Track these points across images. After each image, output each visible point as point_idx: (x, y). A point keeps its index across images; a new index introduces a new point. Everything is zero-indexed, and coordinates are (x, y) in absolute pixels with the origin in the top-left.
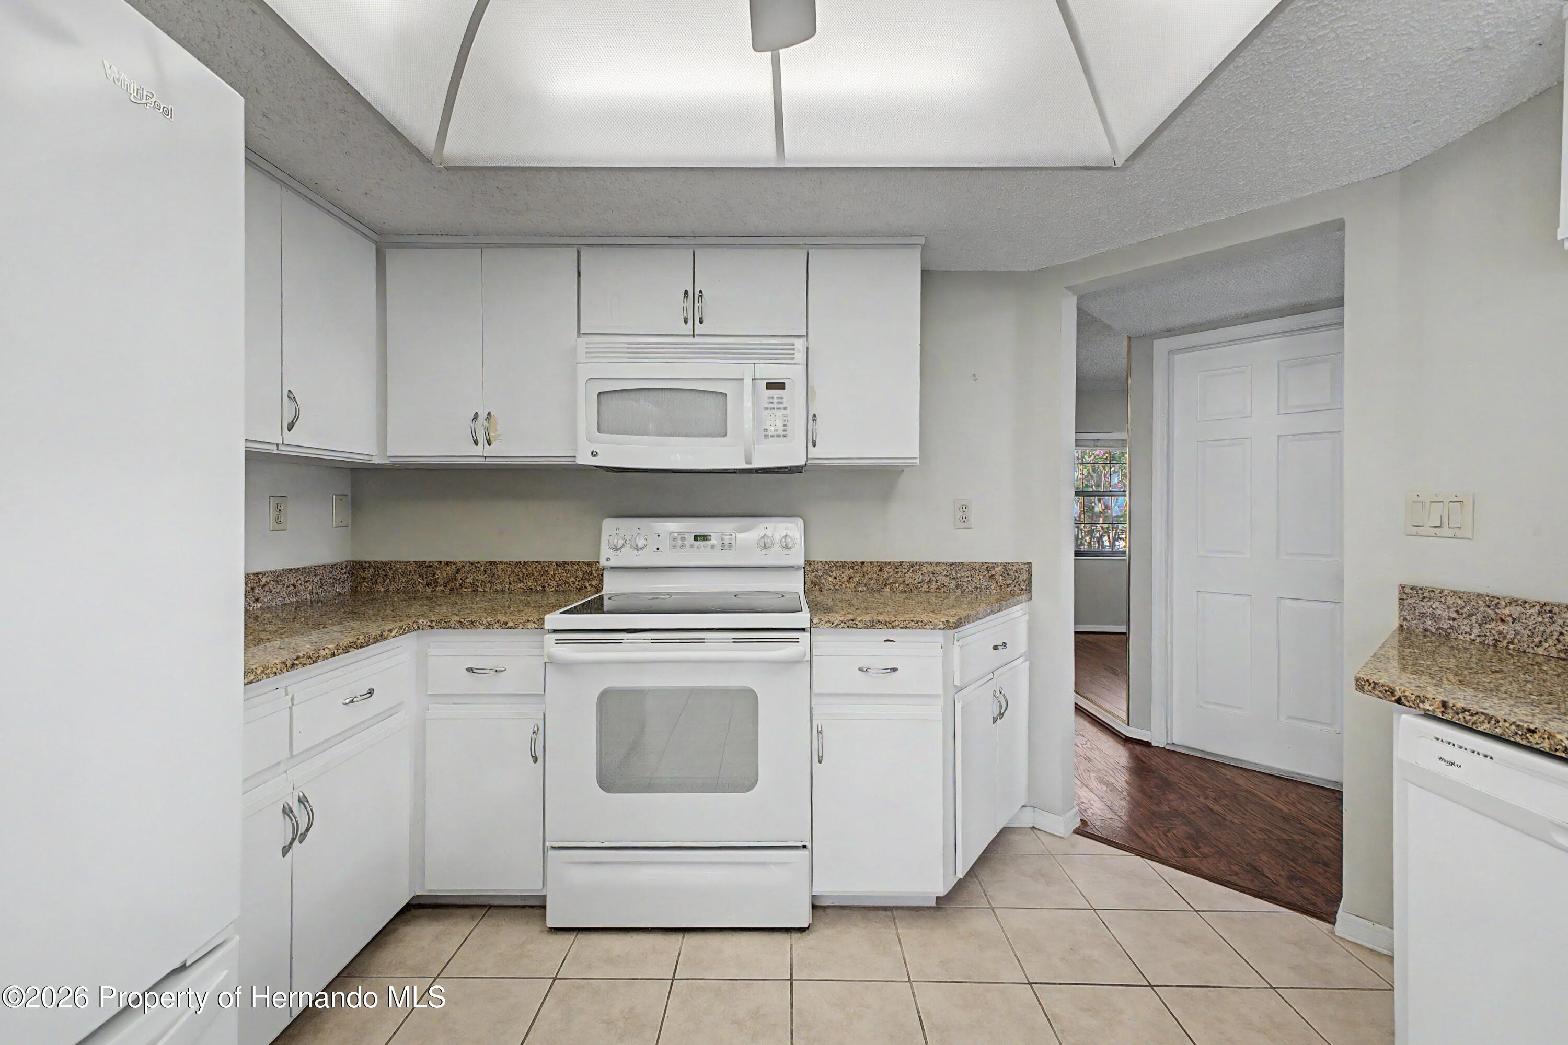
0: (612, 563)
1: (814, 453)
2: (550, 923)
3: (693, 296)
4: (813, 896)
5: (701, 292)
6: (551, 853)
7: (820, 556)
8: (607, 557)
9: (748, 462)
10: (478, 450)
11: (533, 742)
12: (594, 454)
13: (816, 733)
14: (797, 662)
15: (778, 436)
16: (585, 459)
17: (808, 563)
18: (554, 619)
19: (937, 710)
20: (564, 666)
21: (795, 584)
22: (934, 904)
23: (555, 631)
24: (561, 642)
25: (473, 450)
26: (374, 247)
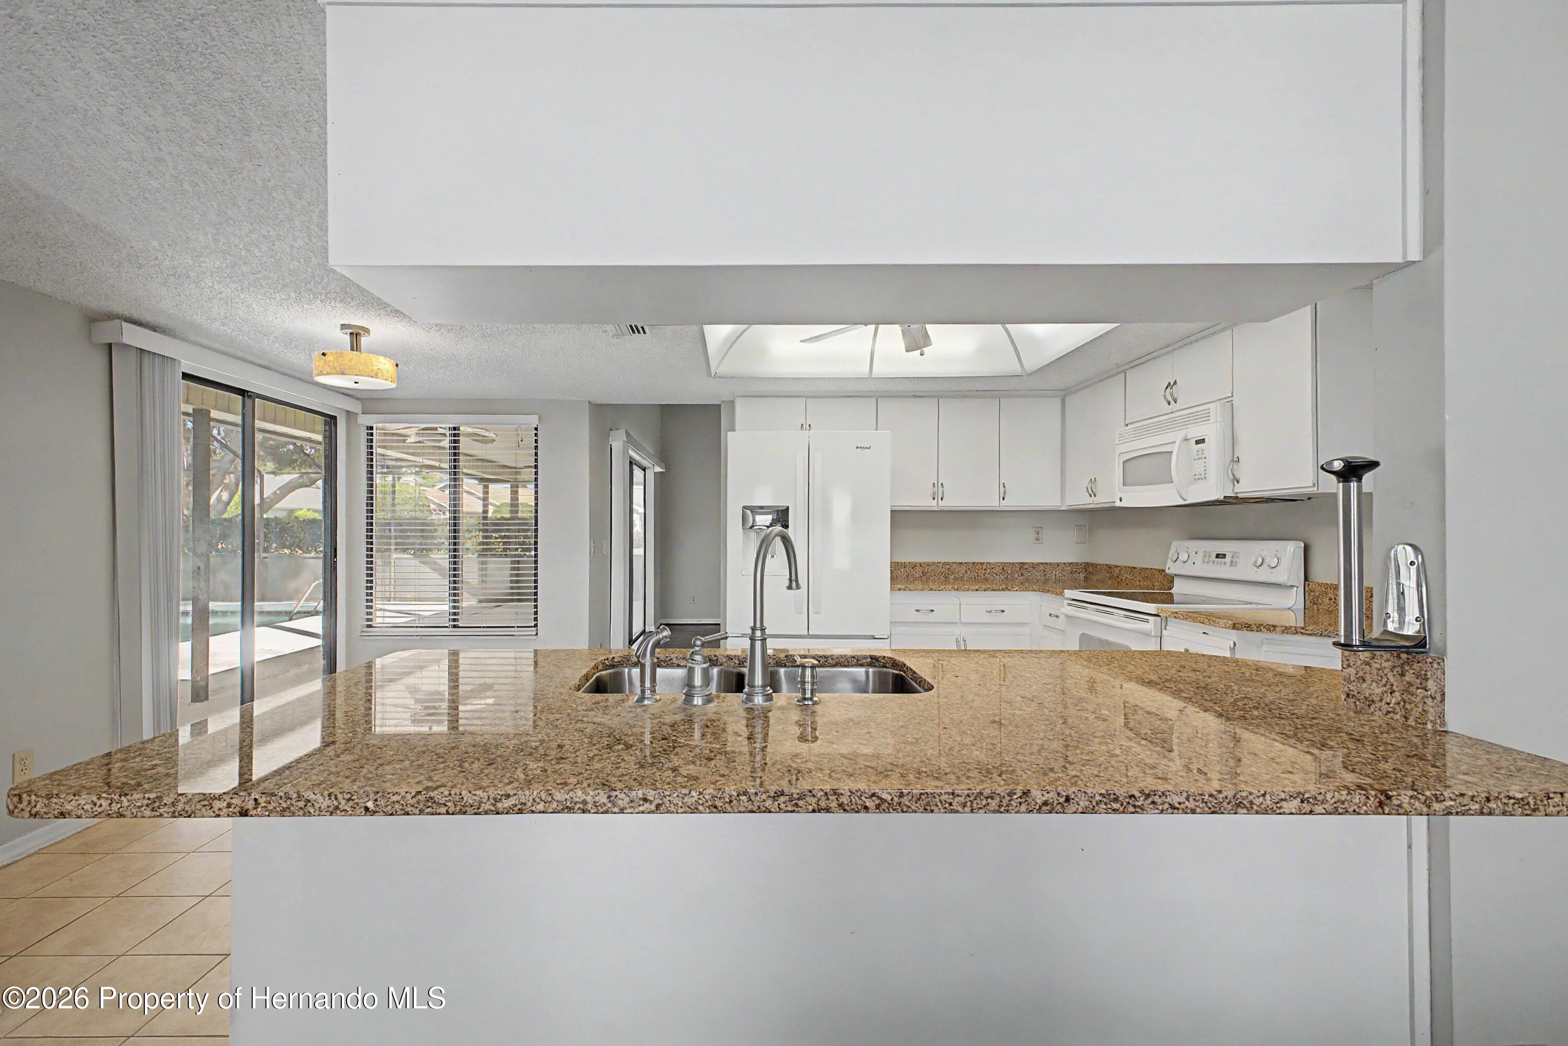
0: (1171, 571)
3: (1172, 386)
8: (1169, 566)
12: (1121, 500)
15: (1202, 479)
16: (1118, 503)
20: (1070, 618)
24: (1069, 605)
25: (1090, 500)
26: (1059, 399)
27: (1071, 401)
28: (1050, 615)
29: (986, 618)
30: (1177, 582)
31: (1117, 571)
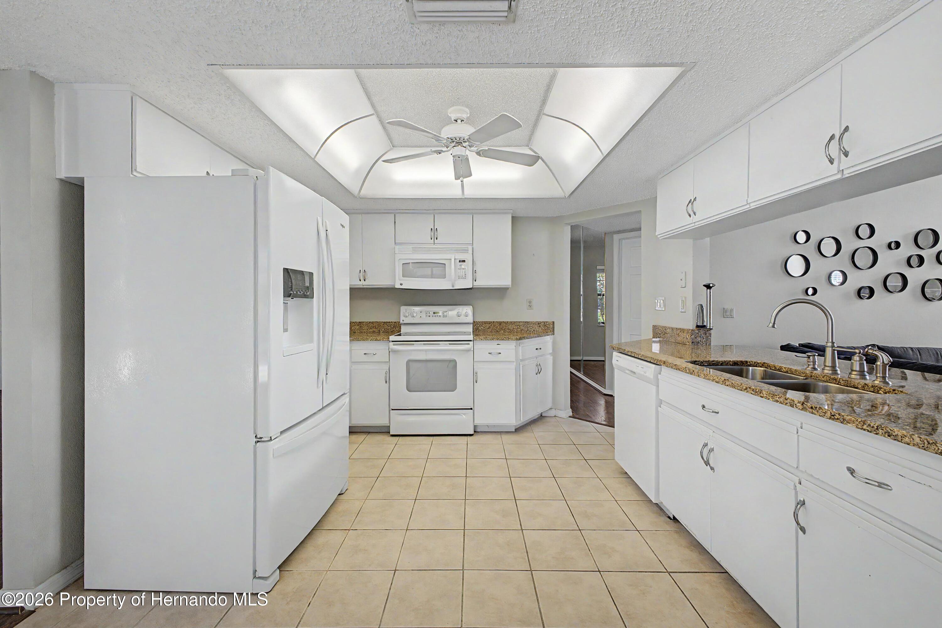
0: (405, 322)
1: (475, 283)
2: (391, 433)
3: (434, 230)
4: (475, 426)
5: (436, 229)
6: (391, 411)
7: (478, 319)
8: (403, 320)
9: (453, 286)
10: (361, 283)
11: (386, 377)
12: (401, 284)
13: (475, 374)
14: (468, 350)
15: (463, 278)
16: (398, 286)
17: (474, 322)
18: (392, 338)
19: (513, 366)
20: (395, 352)
21: (470, 329)
22: (514, 431)
23: (392, 341)
24: (395, 345)
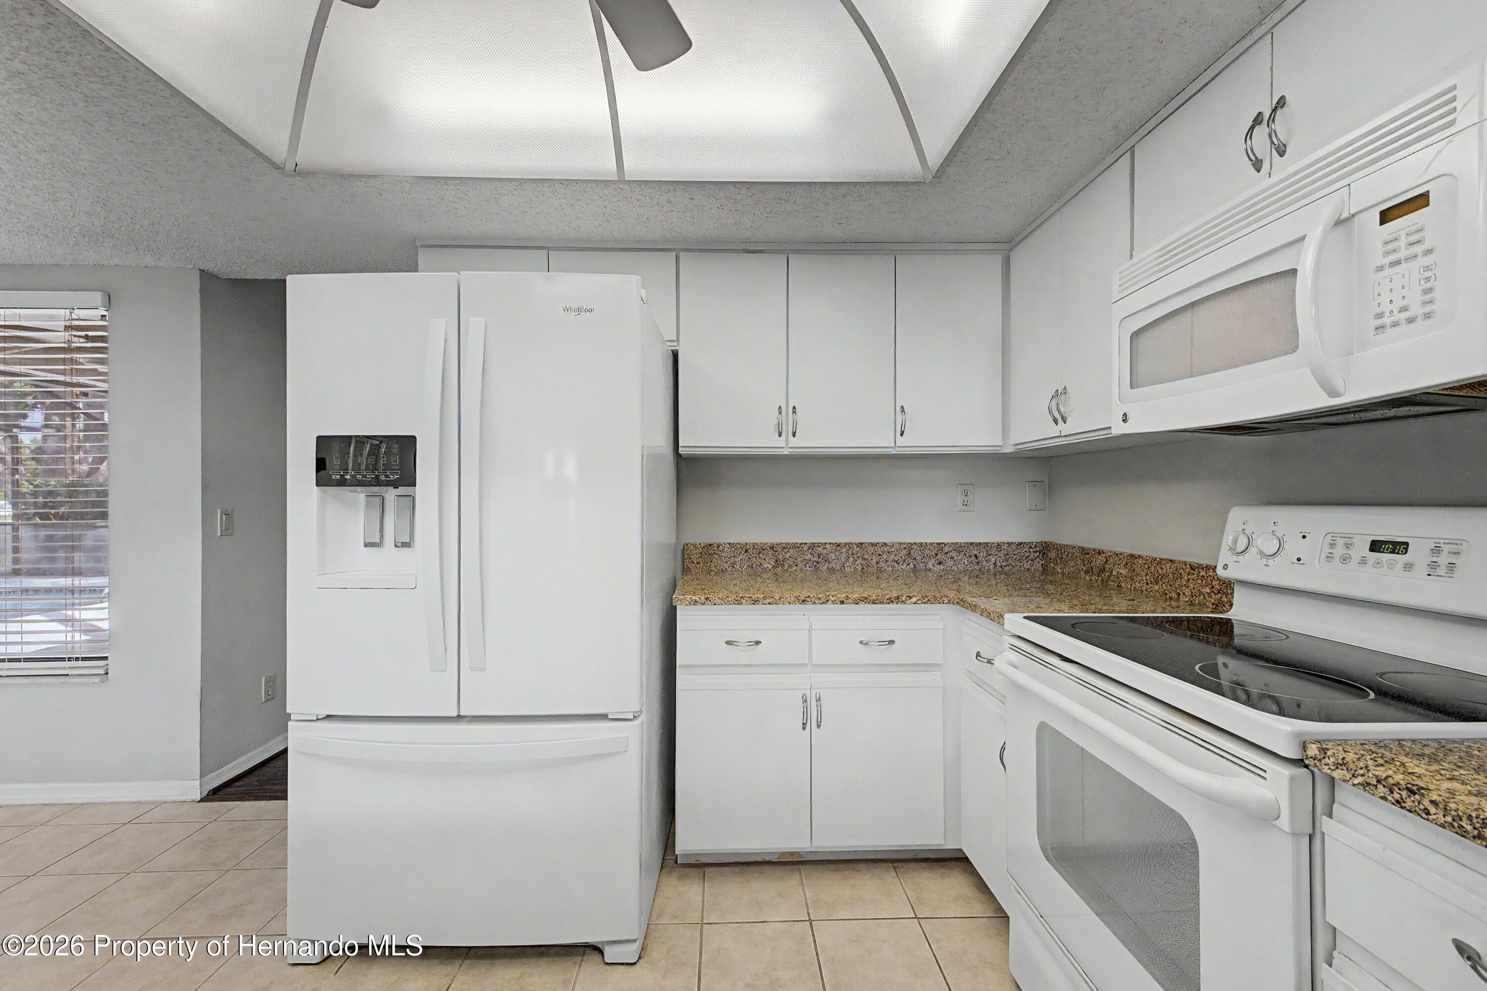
3: (1269, 116)
8: (1225, 563)
10: (1057, 431)
12: (1125, 419)
15: (1410, 321)
16: (1118, 427)
24: (1014, 648)
25: (1053, 430)
26: (999, 258)
27: (1020, 260)
28: (978, 655)
29: (864, 656)
30: (1239, 596)
31: (1101, 559)
